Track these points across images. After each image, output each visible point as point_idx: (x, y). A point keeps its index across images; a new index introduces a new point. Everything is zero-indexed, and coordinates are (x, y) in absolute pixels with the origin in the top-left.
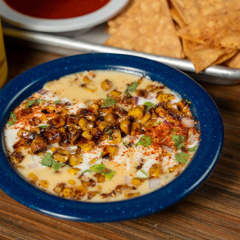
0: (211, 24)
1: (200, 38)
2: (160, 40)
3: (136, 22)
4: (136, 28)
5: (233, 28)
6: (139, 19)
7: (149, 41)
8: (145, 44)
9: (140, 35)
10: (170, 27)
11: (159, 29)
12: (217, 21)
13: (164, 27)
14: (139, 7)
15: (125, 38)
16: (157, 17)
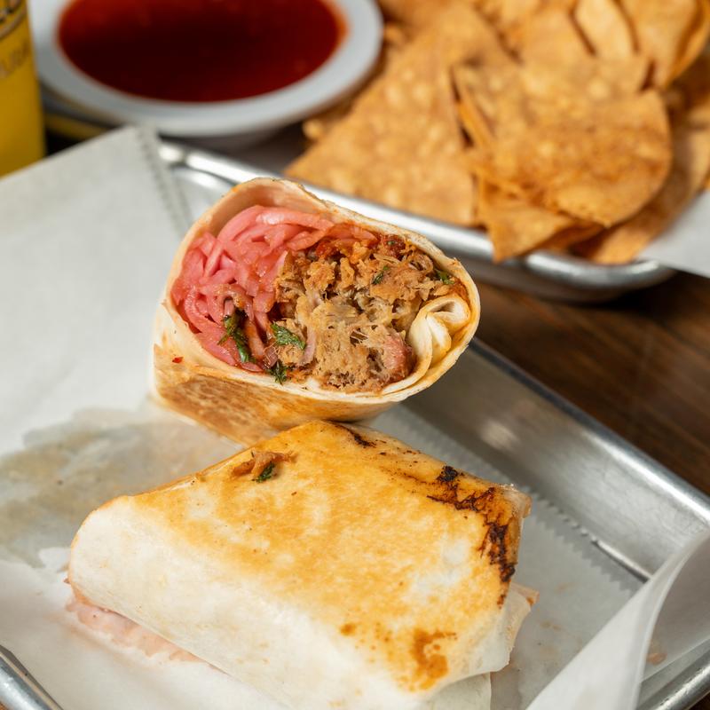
0: (546, 149)
1: (514, 180)
2: (425, 177)
3: (369, 128)
4: (368, 142)
5: (600, 169)
6: (378, 122)
7: (399, 175)
8: (388, 182)
9: (377, 159)
10: (453, 146)
11: (425, 150)
12: (562, 146)
13: (439, 146)
14: (382, 95)
15: (340, 164)
16: (423, 120)
